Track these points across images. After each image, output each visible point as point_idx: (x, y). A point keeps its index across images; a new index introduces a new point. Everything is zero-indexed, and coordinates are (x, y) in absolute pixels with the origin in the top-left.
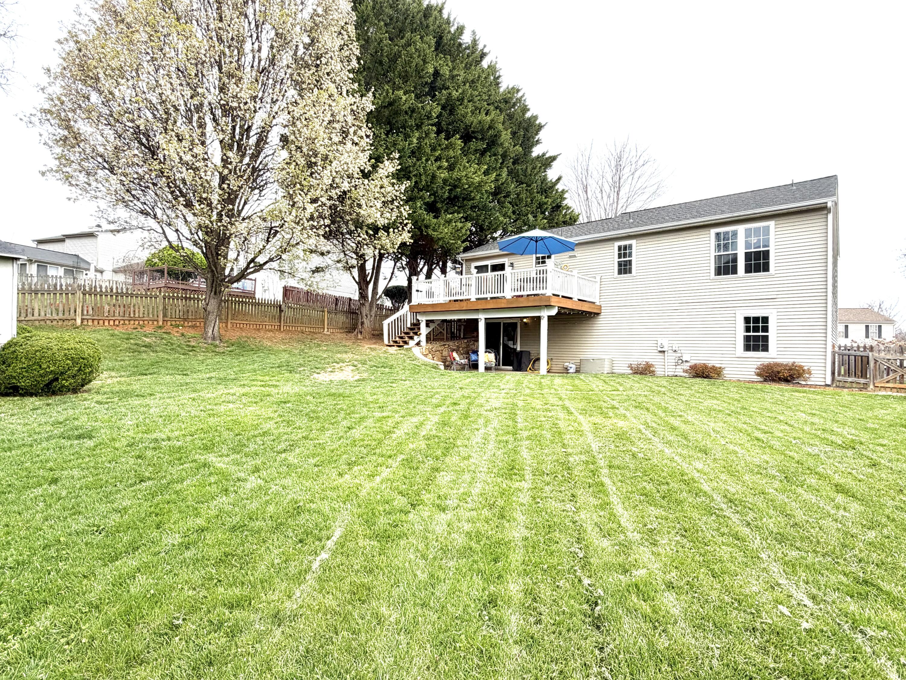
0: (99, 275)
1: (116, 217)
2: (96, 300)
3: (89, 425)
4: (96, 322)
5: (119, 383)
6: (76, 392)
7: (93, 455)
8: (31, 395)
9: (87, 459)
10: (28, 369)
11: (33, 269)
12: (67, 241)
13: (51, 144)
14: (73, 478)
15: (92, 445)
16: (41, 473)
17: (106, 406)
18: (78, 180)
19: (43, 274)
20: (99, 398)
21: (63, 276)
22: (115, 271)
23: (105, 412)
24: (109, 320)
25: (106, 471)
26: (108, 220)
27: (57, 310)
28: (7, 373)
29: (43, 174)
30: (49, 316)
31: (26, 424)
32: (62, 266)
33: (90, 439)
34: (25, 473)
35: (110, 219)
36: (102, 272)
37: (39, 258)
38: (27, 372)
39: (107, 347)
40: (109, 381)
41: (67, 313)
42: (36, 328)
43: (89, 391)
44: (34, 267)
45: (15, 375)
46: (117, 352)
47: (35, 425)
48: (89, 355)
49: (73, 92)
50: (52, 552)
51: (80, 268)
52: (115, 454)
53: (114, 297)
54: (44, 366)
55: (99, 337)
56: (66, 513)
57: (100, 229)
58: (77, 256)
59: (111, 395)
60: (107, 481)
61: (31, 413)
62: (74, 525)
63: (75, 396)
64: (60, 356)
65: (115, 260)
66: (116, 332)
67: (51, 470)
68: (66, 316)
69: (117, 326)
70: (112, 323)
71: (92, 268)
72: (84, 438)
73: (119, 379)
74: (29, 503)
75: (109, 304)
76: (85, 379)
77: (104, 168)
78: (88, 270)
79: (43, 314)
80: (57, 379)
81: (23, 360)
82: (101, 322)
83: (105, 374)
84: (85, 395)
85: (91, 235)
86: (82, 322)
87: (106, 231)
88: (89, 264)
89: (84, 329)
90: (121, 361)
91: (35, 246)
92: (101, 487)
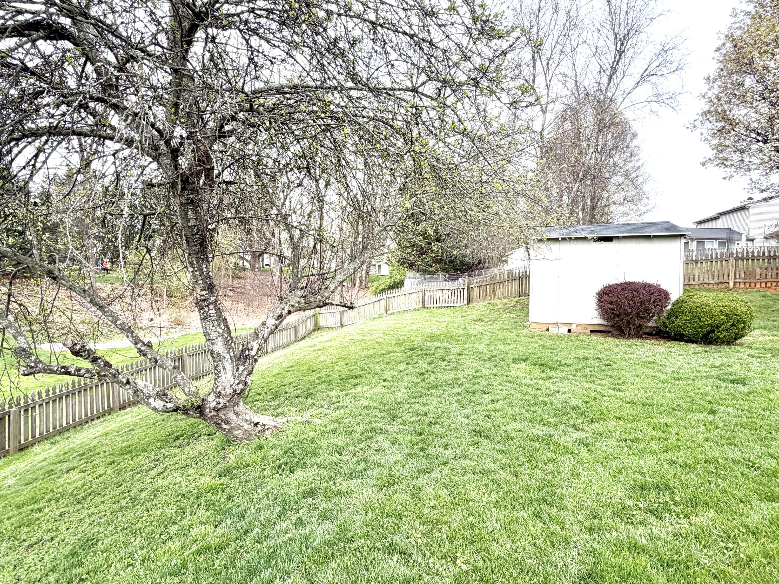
0: (750, 243)
1: (769, 184)
2: (748, 264)
3: (742, 374)
4: (747, 285)
5: (771, 341)
6: (730, 345)
7: (748, 400)
8: (693, 342)
9: (742, 402)
10: (691, 321)
11: (693, 246)
12: (722, 218)
13: (709, 138)
14: (728, 414)
15: (746, 390)
16: (702, 402)
17: (759, 360)
18: (732, 160)
19: (701, 248)
20: (752, 352)
21: (717, 247)
22: (766, 238)
23: (758, 364)
24: (761, 283)
25: (760, 417)
26: (760, 189)
27: (713, 275)
28: (676, 323)
29: (703, 164)
30: (706, 280)
31: (689, 363)
32: (716, 239)
33: (744, 385)
34: (689, 400)
35: (763, 188)
36: (753, 240)
37: (699, 236)
38: (690, 323)
39: (759, 307)
40: (761, 339)
41: (721, 278)
42: (696, 290)
43: (741, 345)
44: (695, 243)
45: (681, 325)
46: (770, 312)
47: (697, 365)
48: (742, 312)
49: (729, 86)
50: (712, 468)
51: (733, 239)
52: (769, 404)
53: (766, 260)
54: (703, 319)
55: (751, 298)
56: (723, 441)
57: (752, 201)
58: (730, 229)
59: (763, 351)
60: (761, 427)
61: (693, 355)
62: (730, 454)
63: (729, 347)
64: (716, 312)
65: (767, 227)
66: (768, 293)
67: (710, 402)
68: (721, 280)
69: (769, 288)
70: (763, 285)
71: (744, 238)
72: (738, 383)
73: (771, 338)
74: (693, 423)
75: (761, 268)
76: (737, 334)
77: (759, 141)
78: (740, 240)
79: (701, 279)
80: (713, 331)
81: (687, 313)
82: (753, 285)
83: (757, 332)
84: (738, 348)
85: (743, 208)
86: (734, 285)
87: (758, 201)
88: (741, 234)
89: (736, 291)
90: (773, 321)
91: (695, 226)
92: (756, 430)
